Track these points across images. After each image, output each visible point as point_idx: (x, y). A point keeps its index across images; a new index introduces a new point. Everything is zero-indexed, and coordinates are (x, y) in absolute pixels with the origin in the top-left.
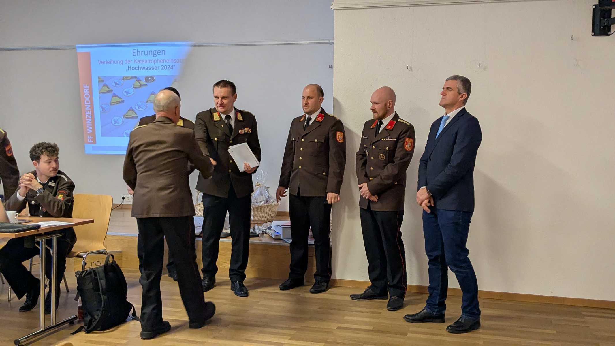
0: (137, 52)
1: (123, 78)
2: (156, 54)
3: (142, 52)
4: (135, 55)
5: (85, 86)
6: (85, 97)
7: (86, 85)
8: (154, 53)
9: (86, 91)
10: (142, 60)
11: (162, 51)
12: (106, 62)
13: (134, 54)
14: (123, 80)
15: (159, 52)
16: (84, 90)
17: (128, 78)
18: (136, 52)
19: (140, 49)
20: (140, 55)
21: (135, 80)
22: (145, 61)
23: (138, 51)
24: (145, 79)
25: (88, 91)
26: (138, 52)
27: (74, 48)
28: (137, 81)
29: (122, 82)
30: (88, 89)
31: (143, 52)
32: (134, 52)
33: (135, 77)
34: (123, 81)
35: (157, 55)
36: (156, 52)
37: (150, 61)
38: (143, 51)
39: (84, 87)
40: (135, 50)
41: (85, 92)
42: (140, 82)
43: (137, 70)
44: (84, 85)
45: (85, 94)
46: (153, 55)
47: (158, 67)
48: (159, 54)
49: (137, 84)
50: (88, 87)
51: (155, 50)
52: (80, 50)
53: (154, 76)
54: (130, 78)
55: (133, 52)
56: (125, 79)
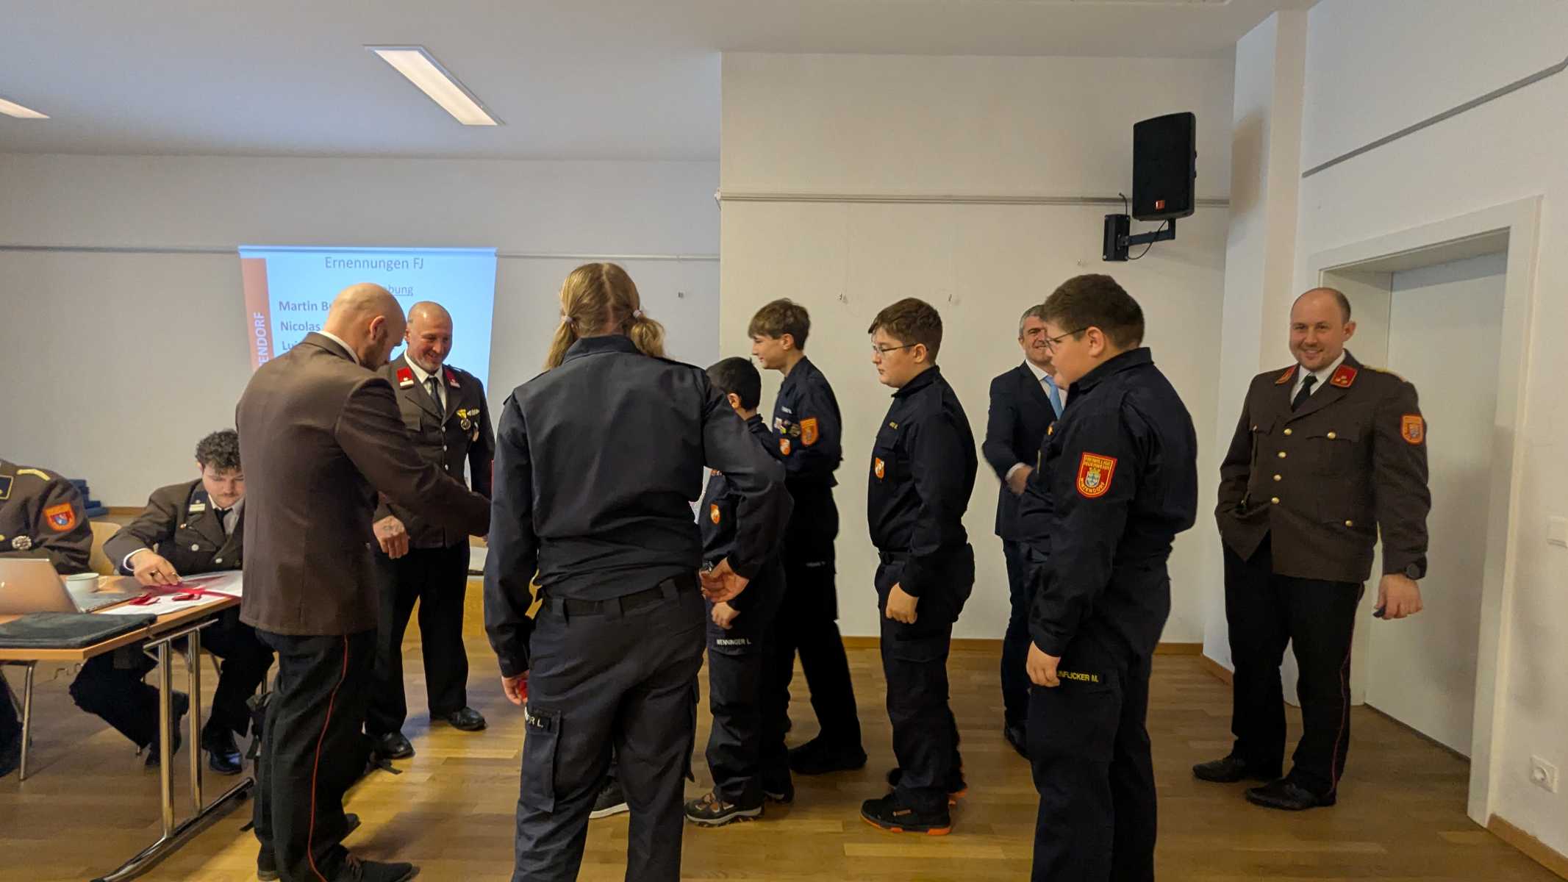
5: (257, 315)
6: (257, 332)
7: (259, 314)
9: (259, 325)
16: (256, 321)
25: (263, 323)
27: (235, 252)
30: (263, 321)
39: (255, 317)
41: (256, 325)
44: (255, 314)
45: (257, 330)
50: (262, 317)
52: (244, 255)
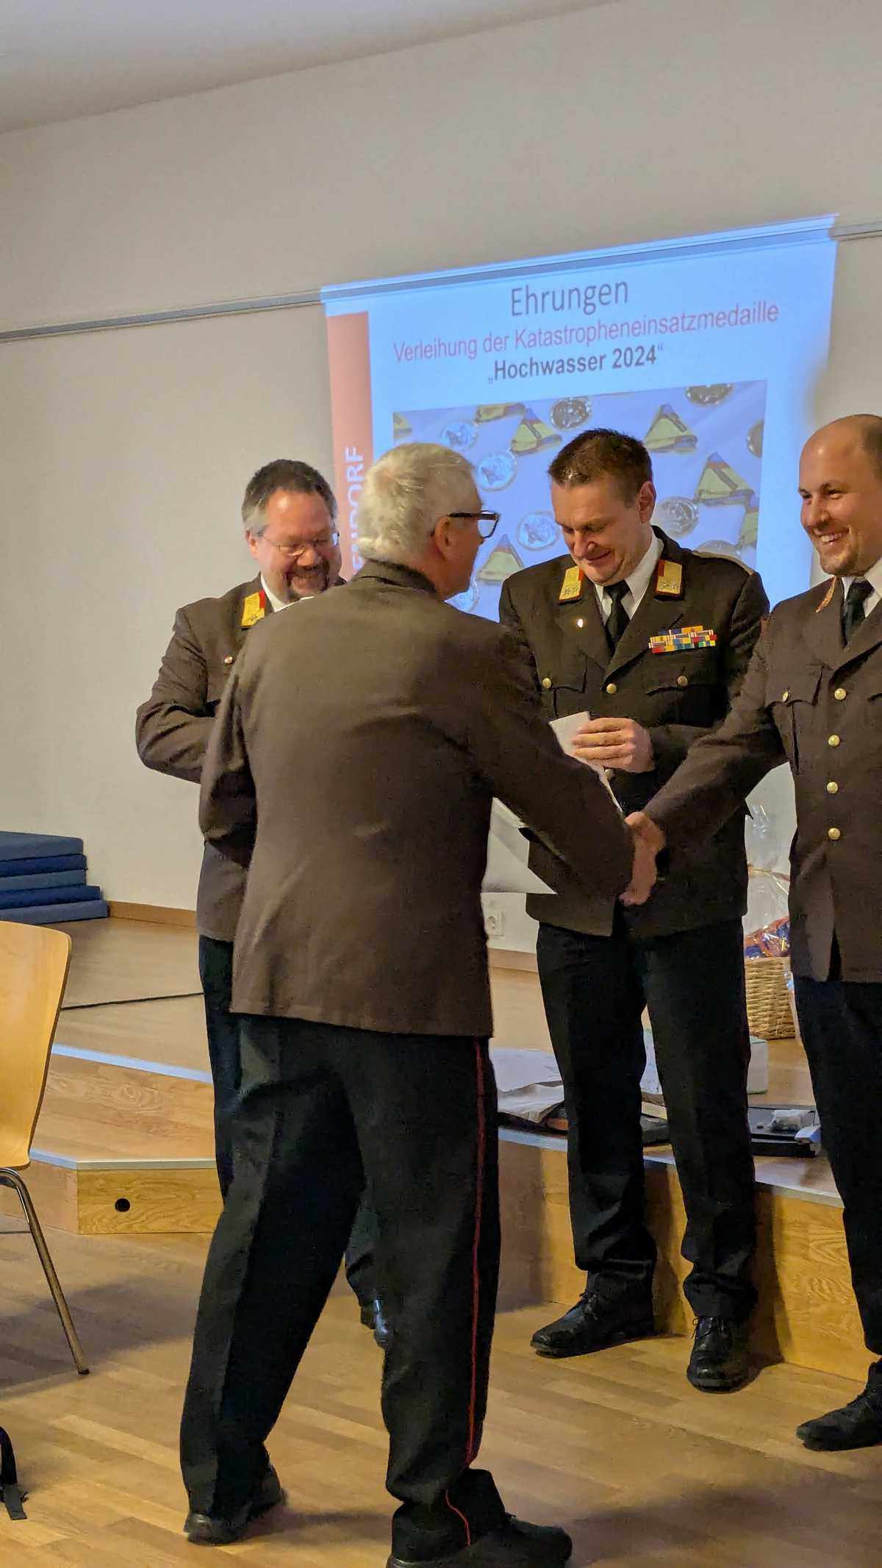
0: (528, 298)
1: (479, 412)
2: (595, 300)
3: (544, 296)
4: (520, 314)
8: (587, 298)
10: (543, 332)
11: (617, 286)
12: (419, 350)
13: (516, 312)
14: (477, 421)
15: (605, 290)
17: (495, 414)
18: (524, 302)
19: (539, 283)
20: (536, 312)
21: (517, 418)
22: (554, 338)
23: (530, 293)
24: (551, 415)
26: (532, 299)
28: (524, 422)
29: (474, 429)
31: (548, 299)
32: (516, 298)
33: (519, 407)
34: (476, 425)
35: (598, 304)
36: (594, 292)
37: (574, 333)
38: (548, 293)
40: (519, 289)
42: (535, 426)
43: (526, 373)
46: (583, 305)
47: (602, 358)
48: (605, 299)
49: (526, 437)
51: (592, 285)
53: (586, 397)
54: (500, 412)
55: (514, 302)
56: (484, 417)
